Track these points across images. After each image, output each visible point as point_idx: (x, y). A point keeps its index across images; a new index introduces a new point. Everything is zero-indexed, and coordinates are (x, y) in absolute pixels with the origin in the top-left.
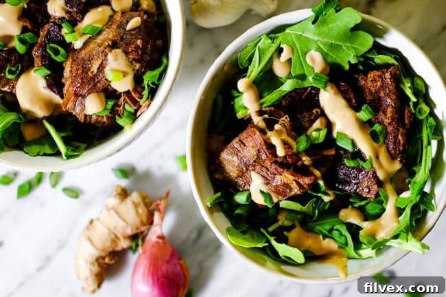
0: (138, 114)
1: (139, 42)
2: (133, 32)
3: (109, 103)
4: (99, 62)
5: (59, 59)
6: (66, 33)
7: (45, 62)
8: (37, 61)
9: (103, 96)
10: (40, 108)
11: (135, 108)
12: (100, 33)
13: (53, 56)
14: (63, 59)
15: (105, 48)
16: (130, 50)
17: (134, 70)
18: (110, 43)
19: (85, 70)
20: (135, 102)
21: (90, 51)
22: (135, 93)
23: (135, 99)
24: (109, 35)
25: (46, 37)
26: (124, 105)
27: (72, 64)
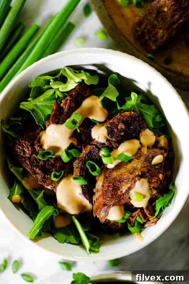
0: (146, 226)
1: (161, 176)
2: (157, 167)
3: (127, 214)
4: (129, 185)
5: (94, 174)
6: (104, 156)
7: (83, 173)
8: (77, 172)
9: (123, 208)
10: (73, 208)
11: (145, 221)
12: (130, 161)
13: (90, 171)
14: (97, 175)
15: (135, 177)
16: (153, 181)
17: (151, 195)
18: (140, 173)
19: (116, 189)
20: (145, 217)
21: (121, 175)
22: (147, 210)
23: (146, 214)
24: (138, 164)
25: (87, 154)
26: (136, 217)
27: (104, 181)
